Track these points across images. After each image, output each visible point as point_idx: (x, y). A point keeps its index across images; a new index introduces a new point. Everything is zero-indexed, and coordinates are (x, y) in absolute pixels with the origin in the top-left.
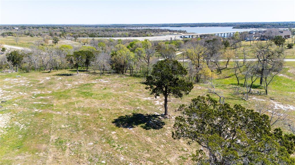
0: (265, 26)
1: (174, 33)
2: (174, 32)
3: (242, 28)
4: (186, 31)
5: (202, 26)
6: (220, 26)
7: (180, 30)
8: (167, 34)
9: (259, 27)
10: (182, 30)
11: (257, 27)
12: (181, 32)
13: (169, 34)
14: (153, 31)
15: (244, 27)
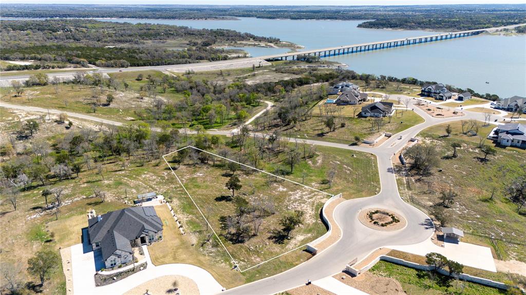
0: (406, 25)
1: (260, 44)
2: (260, 41)
3: (371, 28)
4: (279, 40)
6: (341, 19)
7: (270, 38)
8: (249, 45)
9: (397, 26)
10: (274, 38)
11: (394, 27)
12: (271, 42)
13: (252, 45)
14: (226, 38)
15: (374, 25)
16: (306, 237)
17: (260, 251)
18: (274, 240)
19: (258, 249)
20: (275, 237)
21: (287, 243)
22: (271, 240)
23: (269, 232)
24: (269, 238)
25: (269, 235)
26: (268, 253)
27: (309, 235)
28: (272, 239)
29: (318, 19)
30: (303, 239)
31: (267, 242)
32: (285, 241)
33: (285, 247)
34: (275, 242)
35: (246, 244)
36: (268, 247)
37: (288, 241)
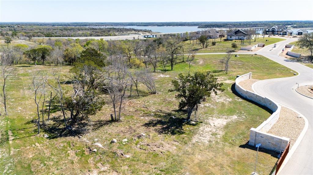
1: (139, 33)
2: (139, 31)
3: (206, 28)
4: (151, 31)
5: (169, 26)
6: (187, 26)
7: (145, 30)
8: (132, 33)
9: (221, 27)
10: (148, 30)
11: (220, 27)
12: (146, 32)
14: (117, 31)
15: (208, 26)
16: (229, 120)
17: (119, 152)
18: (159, 127)
19: (115, 148)
20: (160, 122)
21: (194, 133)
22: (152, 128)
23: (147, 114)
24: (147, 125)
25: (147, 119)
26: (143, 157)
27: (235, 117)
28: (155, 125)
29: (174, 26)
30: (225, 123)
31: (142, 131)
32: (186, 128)
33: (190, 140)
34: (164, 131)
35: (85, 138)
36: (146, 141)
37: (191, 128)
